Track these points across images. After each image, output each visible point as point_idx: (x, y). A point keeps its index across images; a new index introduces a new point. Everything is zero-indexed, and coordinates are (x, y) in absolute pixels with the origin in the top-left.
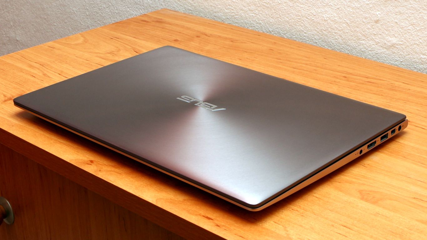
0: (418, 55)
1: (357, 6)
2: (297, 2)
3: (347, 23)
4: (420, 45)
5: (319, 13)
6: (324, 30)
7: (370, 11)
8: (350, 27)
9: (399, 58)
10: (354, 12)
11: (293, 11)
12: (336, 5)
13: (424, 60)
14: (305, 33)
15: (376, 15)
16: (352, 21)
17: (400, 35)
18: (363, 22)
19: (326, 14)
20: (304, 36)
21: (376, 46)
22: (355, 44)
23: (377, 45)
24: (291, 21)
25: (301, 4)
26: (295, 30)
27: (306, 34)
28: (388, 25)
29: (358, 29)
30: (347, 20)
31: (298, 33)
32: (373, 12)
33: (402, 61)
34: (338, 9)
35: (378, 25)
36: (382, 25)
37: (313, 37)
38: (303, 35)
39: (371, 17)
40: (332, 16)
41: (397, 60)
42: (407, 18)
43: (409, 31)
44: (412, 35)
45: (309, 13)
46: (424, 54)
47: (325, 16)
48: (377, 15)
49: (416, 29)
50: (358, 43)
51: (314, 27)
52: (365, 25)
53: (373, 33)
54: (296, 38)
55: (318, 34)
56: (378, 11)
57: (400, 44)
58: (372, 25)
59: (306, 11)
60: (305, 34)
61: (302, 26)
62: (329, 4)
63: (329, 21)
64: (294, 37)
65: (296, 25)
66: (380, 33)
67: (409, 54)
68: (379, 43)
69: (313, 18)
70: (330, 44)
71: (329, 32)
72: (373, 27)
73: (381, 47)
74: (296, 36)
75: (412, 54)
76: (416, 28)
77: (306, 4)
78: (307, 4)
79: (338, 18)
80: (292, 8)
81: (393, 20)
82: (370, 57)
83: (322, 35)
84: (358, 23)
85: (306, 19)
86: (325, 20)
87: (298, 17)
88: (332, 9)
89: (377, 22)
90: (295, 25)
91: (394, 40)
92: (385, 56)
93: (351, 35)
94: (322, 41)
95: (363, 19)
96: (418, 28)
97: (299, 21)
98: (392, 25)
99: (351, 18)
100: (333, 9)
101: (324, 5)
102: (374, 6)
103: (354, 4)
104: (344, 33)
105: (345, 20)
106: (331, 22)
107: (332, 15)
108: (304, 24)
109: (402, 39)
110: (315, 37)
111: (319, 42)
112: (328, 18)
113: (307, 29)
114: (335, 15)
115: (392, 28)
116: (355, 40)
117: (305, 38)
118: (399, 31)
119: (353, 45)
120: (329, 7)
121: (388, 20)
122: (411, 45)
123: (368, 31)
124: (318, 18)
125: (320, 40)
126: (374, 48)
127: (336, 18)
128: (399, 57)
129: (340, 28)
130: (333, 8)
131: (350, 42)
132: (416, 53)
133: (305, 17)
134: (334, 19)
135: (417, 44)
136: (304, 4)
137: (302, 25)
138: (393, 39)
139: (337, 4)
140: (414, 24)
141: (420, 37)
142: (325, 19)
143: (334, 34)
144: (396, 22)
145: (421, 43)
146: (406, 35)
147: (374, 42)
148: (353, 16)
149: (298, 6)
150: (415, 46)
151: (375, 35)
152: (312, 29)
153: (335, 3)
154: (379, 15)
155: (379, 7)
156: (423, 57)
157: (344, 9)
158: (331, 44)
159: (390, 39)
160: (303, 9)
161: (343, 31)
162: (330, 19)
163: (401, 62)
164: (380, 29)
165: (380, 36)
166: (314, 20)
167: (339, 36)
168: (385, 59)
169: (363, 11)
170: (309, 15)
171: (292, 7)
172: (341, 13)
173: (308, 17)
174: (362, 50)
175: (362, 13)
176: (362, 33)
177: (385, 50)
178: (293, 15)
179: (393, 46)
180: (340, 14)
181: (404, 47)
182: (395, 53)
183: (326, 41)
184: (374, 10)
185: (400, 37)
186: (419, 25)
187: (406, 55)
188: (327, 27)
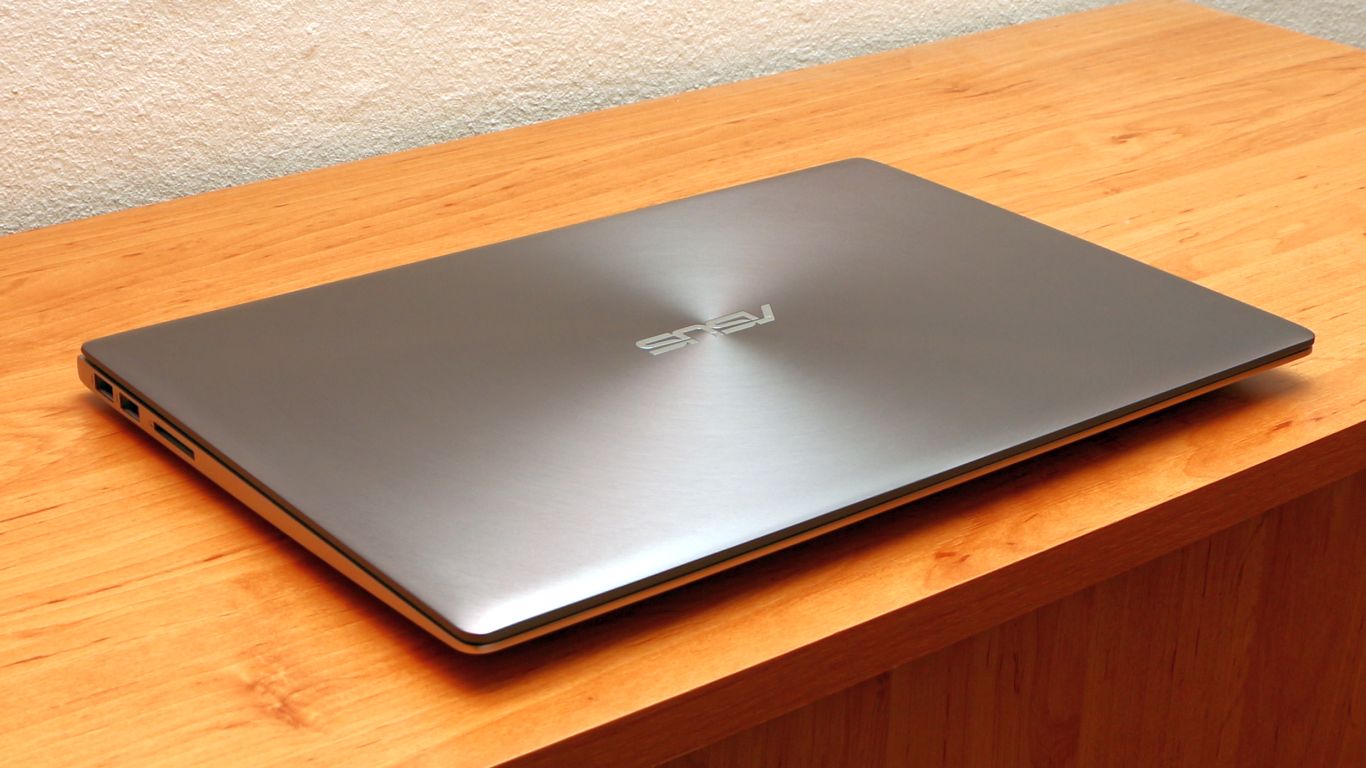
0: (433, 97)
1: (243, 30)
2: (30, 98)
3: (217, 95)
4: (435, 69)
5: (117, 101)
6: (140, 150)
7: (286, 30)
8: (226, 105)
9: (383, 131)
10: (236, 54)
11: (16, 135)
12: (173, 55)
13: (451, 106)
14: (70, 188)
15: (306, 36)
16: (232, 82)
17: (379, 65)
18: (269, 71)
19: (141, 94)
20: (70, 200)
21: (314, 124)
22: (249, 147)
23: (315, 121)
24: (10, 171)
25: (46, 99)
26: (32, 194)
27: (76, 190)
28: (344, 49)
29: (253, 101)
30: (217, 85)
31: (44, 201)
32: (295, 30)
33: (391, 134)
34: (183, 62)
35: (313, 61)
36: (323, 57)
37: (103, 190)
38: (62, 200)
39: (289, 46)
40: (163, 95)
41: (379, 139)
42: (394, 10)
43: (402, 44)
44: (411, 50)
45: (77, 117)
46: (447, 90)
47: (140, 102)
48: (309, 34)
49: (421, 29)
50: (259, 142)
51: (102, 154)
52: (276, 77)
53: (301, 90)
54: (39, 218)
55: (119, 171)
56: (312, 20)
57: (382, 89)
58: (296, 70)
59: (66, 115)
60: (70, 194)
61: (55, 171)
62: (150, 60)
63: (155, 113)
64: (30, 218)
65: (33, 176)
66: (321, 83)
67: (408, 108)
68: (321, 112)
69: (94, 129)
70: (167, 185)
71: (161, 147)
72: (301, 73)
73: (330, 120)
74: (39, 212)
75: (416, 103)
76: (420, 27)
77: (66, 92)
78: (68, 88)
79: (184, 93)
80: (10, 124)
81: (354, 32)
82: (299, 165)
83: (135, 168)
84: (250, 80)
85: (70, 141)
86: (140, 116)
87: (39, 147)
88: (159, 71)
89: (309, 54)
90: (28, 178)
91: (365, 85)
92: (344, 141)
93: (234, 125)
94: (137, 187)
95: (268, 63)
96: (426, 27)
97: (43, 157)
98: (355, 44)
99: (229, 74)
100: (165, 70)
101: (131, 68)
102: (297, 12)
103: (233, 28)
104: (208, 131)
105: (210, 87)
106: (162, 115)
107: (164, 92)
108: (63, 162)
109: (387, 74)
110: (111, 187)
111: (124, 196)
112: (152, 107)
113: (78, 171)
114: (175, 85)
115: (355, 53)
116: (246, 137)
117: (71, 205)
118: (373, 55)
119: (244, 154)
120: (151, 69)
121: (343, 36)
122: (413, 79)
123: (284, 92)
124: (116, 118)
125: (129, 188)
126: (309, 133)
127: (178, 94)
128: (383, 128)
129: (195, 121)
130: (166, 66)
131: (231, 149)
132: (428, 95)
133: (66, 136)
134: (172, 100)
135: (427, 69)
136: (56, 96)
137: (58, 165)
138: (360, 84)
139: (177, 50)
140: (414, 19)
141: (434, 49)
142: (142, 111)
143: (175, 147)
144: (366, 34)
145: (437, 62)
146: (396, 58)
147: (306, 116)
148: (235, 65)
149: (36, 110)
150: (421, 77)
151: (309, 93)
152: (95, 163)
153: (168, 50)
154: (314, 33)
155: (311, 9)
156: (446, 98)
157: (202, 56)
158: (171, 182)
159: (354, 87)
160: (56, 113)
161: (206, 126)
162: (157, 105)
163: (391, 138)
164: (319, 73)
165: (321, 92)
166: (97, 132)
167: (194, 149)
168: (346, 151)
169: (265, 37)
170: (78, 125)
171: (11, 121)
172: (194, 71)
173: (78, 132)
174: (273, 155)
175: (262, 45)
176: (268, 106)
177: (342, 125)
178: (19, 147)
179: (365, 102)
180: (189, 77)
181: (391, 93)
182: (371, 121)
183: (150, 181)
184: (300, 24)
185: (379, 71)
186: (429, 14)
187: (401, 113)
188: (148, 136)
